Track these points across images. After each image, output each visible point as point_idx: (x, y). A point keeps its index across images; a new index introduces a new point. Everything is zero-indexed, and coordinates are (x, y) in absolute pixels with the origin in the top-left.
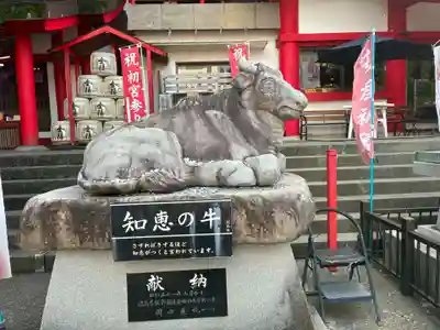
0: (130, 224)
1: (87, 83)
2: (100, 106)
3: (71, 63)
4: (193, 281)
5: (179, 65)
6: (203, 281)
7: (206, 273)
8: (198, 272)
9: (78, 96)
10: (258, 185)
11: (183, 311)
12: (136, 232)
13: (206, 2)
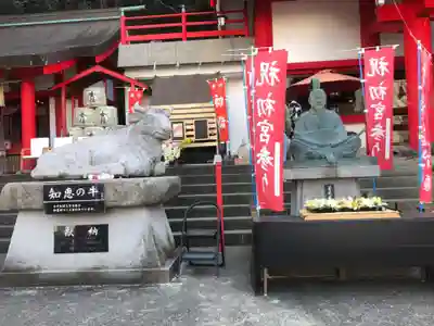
0: (53, 194)
1: (82, 115)
3: (66, 98)
4: (90, 231)
6: (96, 231)
7: (97, 227)
8: (93, 226)
12: (56, 199)
13: (188, 39)
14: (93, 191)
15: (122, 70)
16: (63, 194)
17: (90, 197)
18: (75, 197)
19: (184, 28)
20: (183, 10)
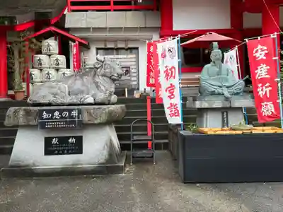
0: (45, 115)
1: (40, 60)
2: (48, 74)
4: (70, 140)
5: (98, 49)
6: (74, 140)
7: (75, 137)
8: (72, 137)
9: (33, 68)
10: (95, 104)
11: (66, 152)
12: (47, 119)
13: (115, 10)
14: (74, 113)
15: (68, 30)
16: (53, 115)
17: (72, 117)
18: (62, 118)
19: (112, 3)
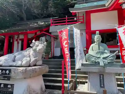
6: (10, 86)
13: (68, 24)
14: (7, 72)
18: (2, 74)
19: (66, 22)
20: (67, 17)
